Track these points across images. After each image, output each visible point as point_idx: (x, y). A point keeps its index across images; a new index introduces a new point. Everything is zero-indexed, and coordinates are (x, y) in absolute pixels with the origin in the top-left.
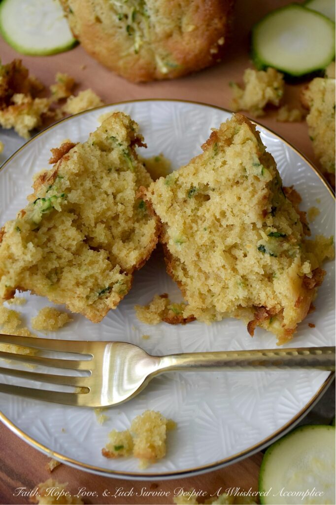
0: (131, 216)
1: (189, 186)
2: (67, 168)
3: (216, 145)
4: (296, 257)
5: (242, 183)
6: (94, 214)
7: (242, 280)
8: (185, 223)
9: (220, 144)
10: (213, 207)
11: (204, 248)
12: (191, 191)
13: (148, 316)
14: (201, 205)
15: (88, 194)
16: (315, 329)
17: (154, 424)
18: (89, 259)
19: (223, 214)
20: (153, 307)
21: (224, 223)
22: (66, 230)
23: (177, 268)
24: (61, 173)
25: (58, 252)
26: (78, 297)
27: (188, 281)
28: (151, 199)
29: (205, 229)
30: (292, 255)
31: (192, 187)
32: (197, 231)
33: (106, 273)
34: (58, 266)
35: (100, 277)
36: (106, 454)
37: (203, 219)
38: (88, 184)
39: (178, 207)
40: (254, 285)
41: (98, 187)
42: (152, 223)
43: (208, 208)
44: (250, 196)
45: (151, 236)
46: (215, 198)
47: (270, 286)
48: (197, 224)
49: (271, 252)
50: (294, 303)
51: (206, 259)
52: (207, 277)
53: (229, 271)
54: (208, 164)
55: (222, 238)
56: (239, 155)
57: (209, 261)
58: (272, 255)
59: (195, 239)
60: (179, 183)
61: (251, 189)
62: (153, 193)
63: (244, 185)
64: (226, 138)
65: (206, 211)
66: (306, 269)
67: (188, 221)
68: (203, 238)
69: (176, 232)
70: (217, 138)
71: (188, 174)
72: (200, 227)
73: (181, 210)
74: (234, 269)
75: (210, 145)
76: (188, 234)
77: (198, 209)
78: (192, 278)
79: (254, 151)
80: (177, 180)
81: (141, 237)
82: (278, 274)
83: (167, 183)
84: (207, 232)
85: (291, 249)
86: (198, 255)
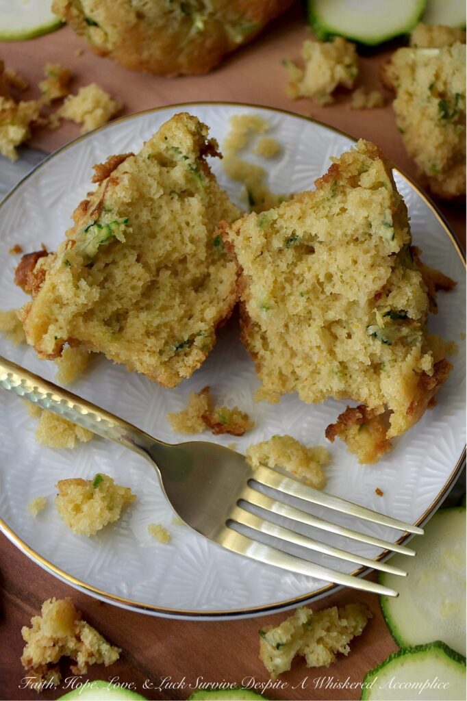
1: (290, 232)
3: (336, 183)
4: (416, 346)
5: (362, 242)
6: (154, 259)
7: (340, 368)
8: (275, 282)
9: (341, 183)
10: (316, 266)
11: (297, 320)
12: (291, 240)
14: (301, 260)
15: (146, 230)
19: (329, 277)
21: (328, 289)
22: (129, 266)
24: (108, 203)
25: (118, 293)
26: (149, 351)
28: (233, 241)
29: (302, 295)
30: (411, 343)
31: (293, 234)
32: (291, 294)
37: (301, 278)
38: (146, 216)
39: (269, 258)
40: (354, 376)
42: (232, 266)
43: (310, 264)
46: (321, 254)
47: (375, 380)
48: (292, 284)
49: (384, 338)
50: (405, 409)
51: (296, 333)
52: (294, 354)
53: (325, 353)
54: (321, 207)
55: (322, 309)
56: (365, 204)
57: (300, 336)
58: (386, 342)
59: (286, 305)
60: (277, 226)
61: (373, 252)
62: (238, 233)
63: (365, 245)
64: (350, 174)
65: (306, 269)
66: (426, 364)
67: (281, 279)
68: (298, 306)
69: (262, 293)
70: (338, 173)
71: (291, 217)
72: (295, 289)
73: (273, 262)
74: (332, 352)
75: (327, 182)
76: (278, 297)
77: (296, 265)
78: (273, 352)
79: (388, 203)
80: (274, 222)
81: (219, 284)
82: (388, 367)
83: (260, 224)
84: (304, 299)
85: (411, 335)
86: (287, 326)
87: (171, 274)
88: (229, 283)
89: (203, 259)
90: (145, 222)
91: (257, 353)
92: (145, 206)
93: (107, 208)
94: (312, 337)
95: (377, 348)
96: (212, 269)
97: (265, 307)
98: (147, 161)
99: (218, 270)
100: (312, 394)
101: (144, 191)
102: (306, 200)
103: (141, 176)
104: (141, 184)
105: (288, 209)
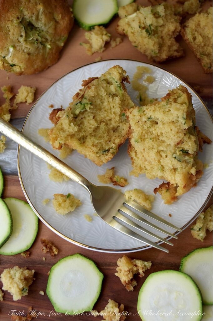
1: (149, 116)
3: (168, 100)
4: (190, 163)
5: (175, 123)
7: (162, 168)
8: (142, 133)
9: (170, 100)
10: (157, 129)
11: (148, 148)
12: (150, 118)
14: (153, 126)
19: (162, 134)
21: (161, 138)
22: (90, 120)
23: (133, 151)
24: (85, 95)
25: (85, 129)
26: (93, 152)
27: (136, 159)
28: (129, 116)
29: (151, 139)
30: (189, 162)
31: (151, 116)
32: (147, 138)
34: (85, 135)
37: (152, 133)
39: (141, 124)
40: (166, 172)
43: (155, 128)
46: (160, 125)
47: (174, 174)
48: (148, 135)
49: (178, 159)
50: (182, 186)
51: (147, 153)
52: (146, 160)
53: (157, 161)
54: (162, 108)
55: (158, 145)
56: (178, 109)
57: (148, 154)
58: (179, 161)
59: (144, 142)
60: (145, 113)
61: (178, 127)
62: (131, 113)
63: (176, 124)
64: (174, 97)
65: (154, 130)
66: (193, 171)
67: (144, 132)
68: (149, 143)
69: (137, 136)
70: (170, 97)
71: (151, 110)
72: (149, 137)
73: (142, 125)
74: (159, 161)
75: (165, 99)
76: (142, 138)
77: (150, 128)
78: (138, 158)
79: (186, 110)
80: (144, 111)
81: (122, 130)
82: (179, 170)
83: (139, 111)
84: (151, 141)
85: (189, 160)
86: (144, 149)
87: (105, 124)
88: (126, 131)
89: (118, 120)
90: (98, 104)
91: (133, 158)
92: (99, 98)
93: (85, 97)
94: (152, 155)
95: (175, 162)
96: (121, 125)
97: (137, 141)
98: (102, 81)
99: (123, 125)
100: (150, 175)
101: (99, 92)
102: (157, 105)
103: (99, 87)
104: (98, 90)
105: (150, 107)
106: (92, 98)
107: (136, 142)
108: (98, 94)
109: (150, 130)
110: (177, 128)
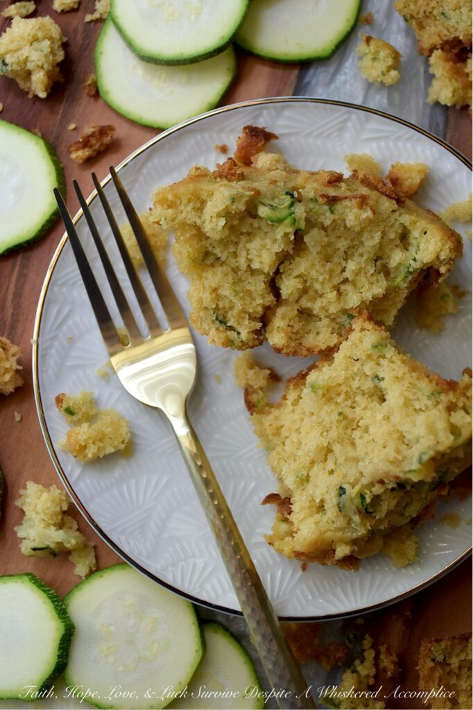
0: (330, 311)
1: (382, 374)
2: (348, 210)
3: (440, 393)
4: (353, 533)
5: (404, 442)
6: (305, 271)
7: (304, 478)
8: (340, 385)
9: (443, 397)
10: (369, 413)
11: (320, 420)
12: (378, 379)
13: (241, 372)
14: (370, 396)
15: (329, 251)
16: (300, 572)
17: (112, 437)
18: (252, 288)
19: (366, 430)
20: (251, 373)
21: (357, 434)
22: (268, 249)
23: (298, 389)
24: (338, 207)
25: (238, 251)
27: (290, 408)
28: (355, 330)
29: (340, 414)
31: (383, 379)
32: (337, 404)
33: (243, 315)
34: (223, 259)
35: (235, 311)
36: (59, 400)
37: (354, 405)
38: (342, 245)
39: (356, 368)
40: (305, 492)
41: (347, 256)
42: (334, 340)
43: (369, 407)
44: (391, 459)
45: (317, 346)
46: (380, 411)
47: (313, 512)
48: (346, 400)
49: (341, 504)
50: (298, 548)
51: (312, 426)
52: (298, 431)
53: (308, 458)
54: (415, 391)
55: (338, 437)
56: (432, 430)
57: (311, 429)
58: (340, 507)
59: (326, 404)
60: (382, 361)
61: (400, 458)
62: (363, 330)
63: (403, 447)
64: (454, 401)
65: (363, 406)
66: (342, 551)
67: (344, 389)
68: (329, 414)
69: (323, 380)
70: (448, 390)
71: (394, 370)
72: (343, 405)
73: (355, 374)
74: (313, 463)
75: (437, 384)
76: (328, 394)
77: (364, 394)
78: (293, 411)
79: (441, 448)
80: (384, 357)
81: (315, 332)
82: (325, 519)
83: (375, 347)
84: (337, 417)
85: (356, 526)
86: (312, 414)
88: (317, 343)
90: (336, 247)
91: (286, 399)
92: (352, 240)
93: (333, 208)
94: (312, 440)
95: (331, 501)
96: (325, 321)
97: (314, 388)
98: (398, 223)
99: (328, 327)
100: (276, 463)
101: (366, 234)
102: (414, 374)
103: (378, 226)
104: (369, 229)
105: (399, 363)
106: (343, 225)
107: (312, 388)
108: (360, 233)
109: (358, 398)
110: (395, 455)
